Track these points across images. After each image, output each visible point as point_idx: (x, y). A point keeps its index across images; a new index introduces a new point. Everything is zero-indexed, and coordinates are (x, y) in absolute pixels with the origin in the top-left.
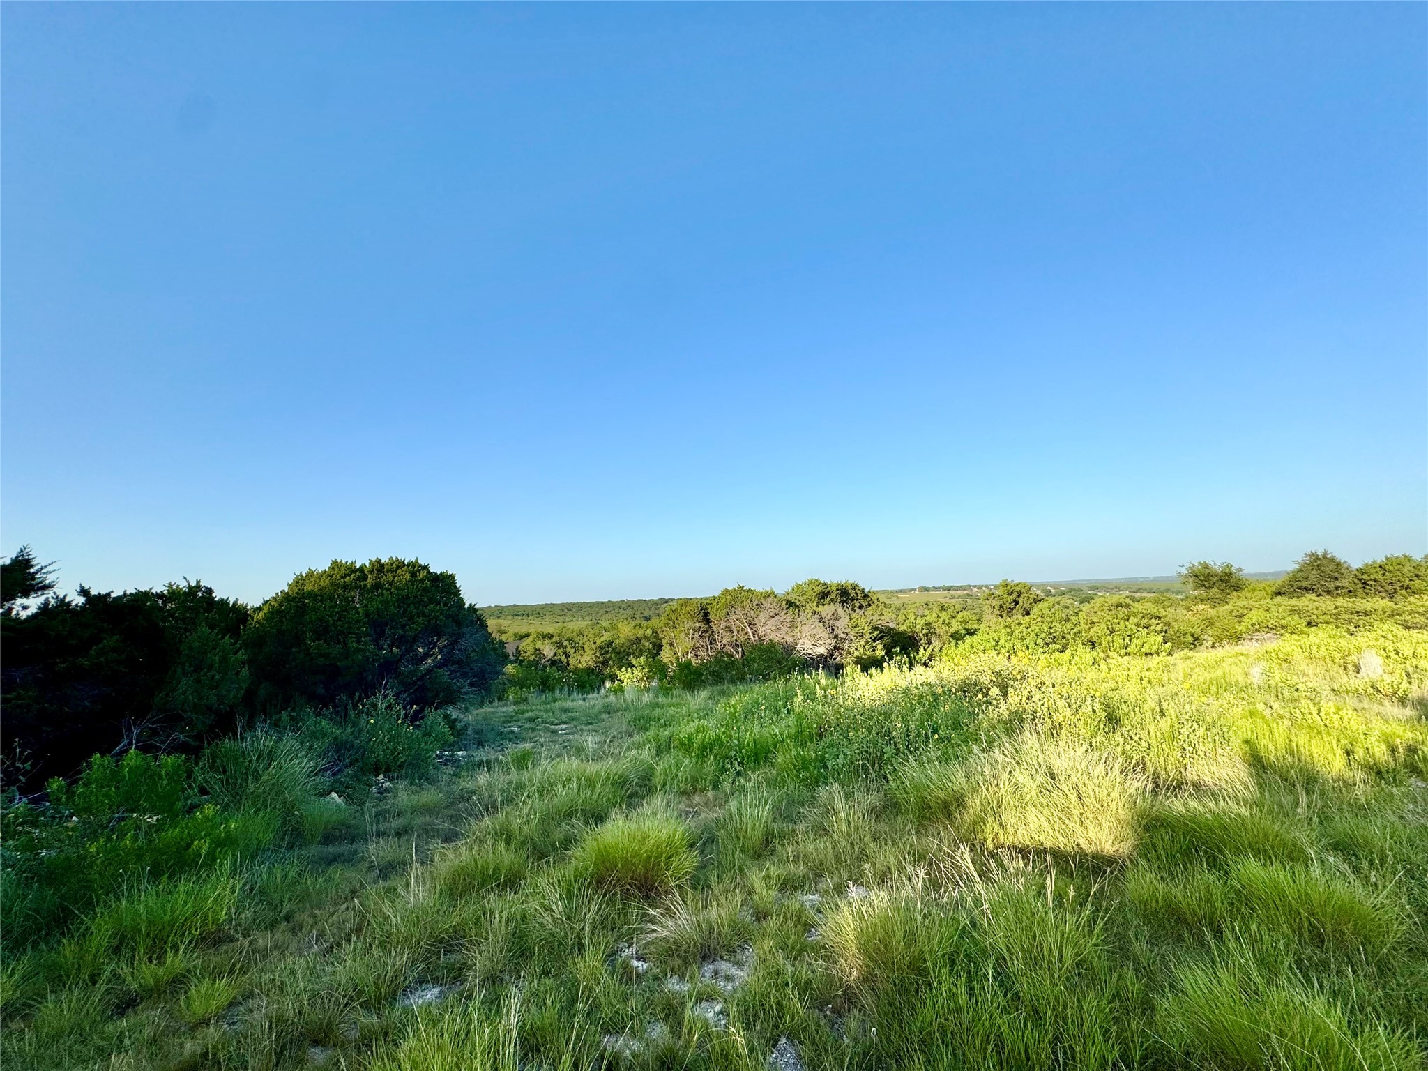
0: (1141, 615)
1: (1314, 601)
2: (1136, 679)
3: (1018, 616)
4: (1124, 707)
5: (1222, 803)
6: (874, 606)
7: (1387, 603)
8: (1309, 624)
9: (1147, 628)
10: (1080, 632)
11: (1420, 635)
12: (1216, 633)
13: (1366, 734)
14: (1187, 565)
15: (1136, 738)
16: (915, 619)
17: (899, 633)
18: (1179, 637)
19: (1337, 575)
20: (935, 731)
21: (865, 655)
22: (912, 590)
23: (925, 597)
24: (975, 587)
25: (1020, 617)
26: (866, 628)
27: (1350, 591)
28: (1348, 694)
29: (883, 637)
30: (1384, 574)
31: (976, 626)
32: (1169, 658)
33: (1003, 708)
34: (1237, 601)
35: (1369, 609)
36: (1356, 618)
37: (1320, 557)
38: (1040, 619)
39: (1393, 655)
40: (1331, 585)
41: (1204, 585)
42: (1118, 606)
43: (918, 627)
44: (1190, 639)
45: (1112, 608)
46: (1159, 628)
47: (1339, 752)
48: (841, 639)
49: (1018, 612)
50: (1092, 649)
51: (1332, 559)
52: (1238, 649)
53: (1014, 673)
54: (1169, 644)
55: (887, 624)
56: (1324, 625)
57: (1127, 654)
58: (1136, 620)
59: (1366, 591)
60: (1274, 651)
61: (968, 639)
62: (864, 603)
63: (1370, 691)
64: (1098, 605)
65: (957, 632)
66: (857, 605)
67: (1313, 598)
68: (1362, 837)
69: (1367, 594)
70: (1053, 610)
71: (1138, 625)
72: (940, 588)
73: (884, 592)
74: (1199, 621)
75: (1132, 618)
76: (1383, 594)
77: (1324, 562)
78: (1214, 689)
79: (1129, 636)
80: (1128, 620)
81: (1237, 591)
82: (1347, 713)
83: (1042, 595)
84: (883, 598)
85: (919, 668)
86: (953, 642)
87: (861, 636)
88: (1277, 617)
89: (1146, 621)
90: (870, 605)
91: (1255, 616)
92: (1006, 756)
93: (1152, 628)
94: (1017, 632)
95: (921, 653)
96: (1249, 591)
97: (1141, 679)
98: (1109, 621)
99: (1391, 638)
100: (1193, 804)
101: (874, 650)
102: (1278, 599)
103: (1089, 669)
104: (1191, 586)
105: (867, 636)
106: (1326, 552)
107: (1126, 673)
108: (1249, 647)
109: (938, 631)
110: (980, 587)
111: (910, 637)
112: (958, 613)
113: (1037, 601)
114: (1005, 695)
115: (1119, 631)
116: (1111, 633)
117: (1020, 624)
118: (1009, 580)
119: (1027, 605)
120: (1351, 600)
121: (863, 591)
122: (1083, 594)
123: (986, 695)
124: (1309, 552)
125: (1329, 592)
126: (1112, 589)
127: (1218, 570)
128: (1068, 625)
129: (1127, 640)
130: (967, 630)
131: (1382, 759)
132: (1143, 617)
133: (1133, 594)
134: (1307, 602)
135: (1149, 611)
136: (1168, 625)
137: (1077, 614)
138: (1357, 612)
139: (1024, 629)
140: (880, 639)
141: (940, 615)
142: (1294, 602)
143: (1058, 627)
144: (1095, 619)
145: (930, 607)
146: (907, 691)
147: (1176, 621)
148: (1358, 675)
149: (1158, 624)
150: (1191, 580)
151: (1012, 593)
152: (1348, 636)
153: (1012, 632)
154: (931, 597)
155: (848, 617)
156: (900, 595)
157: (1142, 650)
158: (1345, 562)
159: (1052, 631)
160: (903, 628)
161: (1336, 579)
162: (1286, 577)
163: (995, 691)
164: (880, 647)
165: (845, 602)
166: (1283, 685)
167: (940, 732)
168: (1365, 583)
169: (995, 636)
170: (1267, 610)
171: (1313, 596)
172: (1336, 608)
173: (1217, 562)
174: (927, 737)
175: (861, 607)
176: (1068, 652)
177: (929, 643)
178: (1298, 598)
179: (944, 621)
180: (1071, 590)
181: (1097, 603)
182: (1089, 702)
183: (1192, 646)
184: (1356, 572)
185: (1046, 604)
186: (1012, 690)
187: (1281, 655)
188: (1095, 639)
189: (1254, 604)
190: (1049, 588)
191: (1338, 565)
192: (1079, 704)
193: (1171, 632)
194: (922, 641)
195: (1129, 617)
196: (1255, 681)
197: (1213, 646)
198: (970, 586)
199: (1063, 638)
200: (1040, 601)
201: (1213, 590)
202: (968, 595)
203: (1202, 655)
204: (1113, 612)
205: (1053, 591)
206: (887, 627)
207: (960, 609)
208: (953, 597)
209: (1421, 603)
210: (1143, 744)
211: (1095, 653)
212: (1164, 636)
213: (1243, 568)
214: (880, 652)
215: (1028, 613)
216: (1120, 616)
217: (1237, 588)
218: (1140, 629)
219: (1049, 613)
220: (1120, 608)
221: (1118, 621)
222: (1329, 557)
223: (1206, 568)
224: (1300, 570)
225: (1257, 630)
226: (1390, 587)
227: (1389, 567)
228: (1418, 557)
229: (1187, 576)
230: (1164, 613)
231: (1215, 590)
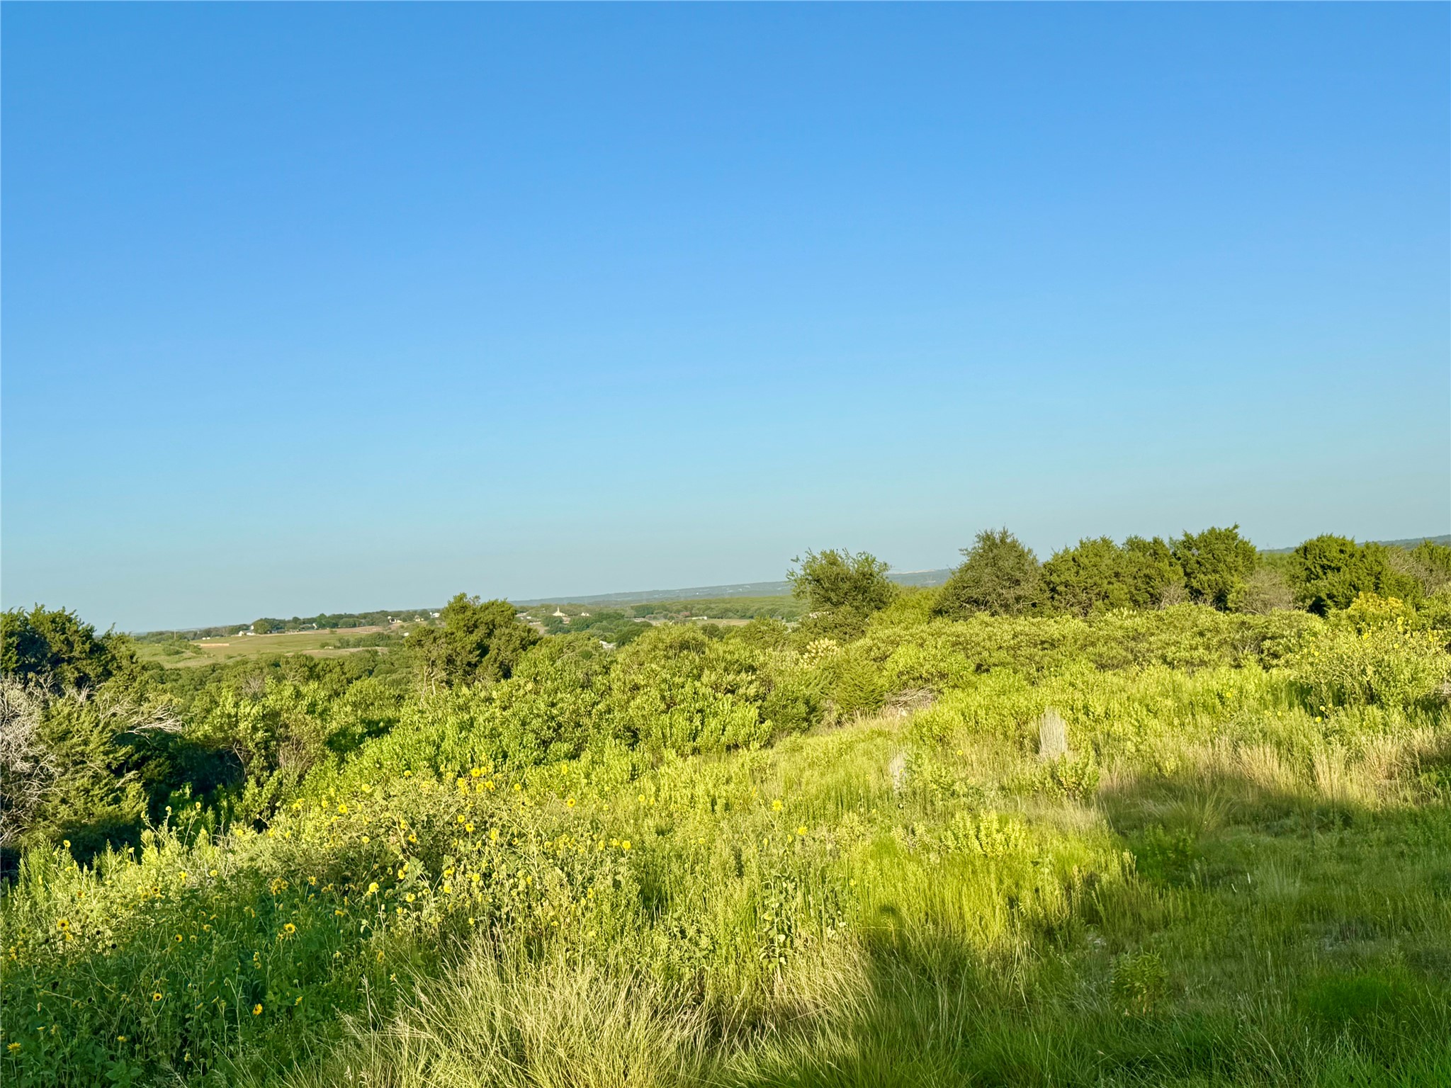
0: (723, 665)
1: (987, 625)
2: (703, 802)
3: (486, 684)
4: (675, 867)
5: (820, 1042)
6: (118, 679)
7: (1078, 624)
8: (979, 668)
9: (733, 692)
10: (609, 711)
11: (1115, 680)
12: (843, 695)
13: (1037, 863)
14: (804, 558)
15: (691, 932)
16: (236, 705)
17: (194, 746)
18: (785, 707)
19: (1018, 575)
20: (256, 995)
21: (90, 815)
22: (236, 630)
23: (271, 645)
24: (396, 615)
25: (490, 683)
26: (95, 738)
27: (1034, 605)
28: (1020, 793)
29: (144, 760)
30: (1077, 573)
31: (390, 713)
32: (765, 753)
33: (430, 907)
34: (879, 629)
35: (1056, 636)
36: (1041, 653)
37: (998, 541)
38: (530, 686)
39: (1082, 717)
40: (1010, 594)
41: (829, 599)
42: (681, 647)
43: (242, 726)
44: (802, 709)
45: (671, 653)
46: (752, 691)
47: (1000, 901)
48: (19, 775)
49: (488, 669)
50: (632, 746)
51: (1014, 546)
52: (875, 724)
53: (461, 819)
54: (768, 723)
55: (156, 725)
56: (998, 669)
57: (696, 751)
58: (713, 677)
59: (1056, 603)
60: (927, 722)
61: (371, 748)
62: (92, 670)
63: (1049, 783)
64: (646, 647)
65: (343, 732)
66: (70, 674)
67: (986, 619)
68: (1017, 1055)
69: (1056, 608)
70: (559, 663)
71: (716, 687)
72: (311, 621)
73: (159, 637)
74: (819, 672)
75: (706, 672)
76: (1076, 609)
77: (1003, 552)
78: (831, 807)
79: (698, 711)
80: (699, 677)
81: (879, 609)
82: (1015, 829)
83: (542, 630)
84: (145, 654)
85: (241, 834)
86: (332, 757)
87: (80, 762)
88: (935, 657)
89: (731, 677)
90: (108, 674)
91: (903, 657)
92: (421, 1026)
93: (741, 691)
94: (481, 719)
95: (248, 795)
96: (897, 609)
97: (714, 803)
98: (665, 681)
99: (1080, 685)
100: (773, 1055)
101: (117, 800)
102: (938, 623)
103: (623, 792)
104: (808, 600)
105: (97, 763)
106: (1004, 534)
107: (688, 792)
108: (894, 718)
109: (295, 731)
110: (408, 617)
111: (220, 755)
112: (349, 682)
113: (529, 642)
114: (435, 876)
115: (682, 701)
116: (669, 707)
117: (489, 700)
118: (470, 596)
119: (506, 655)
120: (1035, 620)
121: (88, 635)
122: (625, 624)
123: (391, 882)
124: (982, 533)
125: (1006, 607)
126: (678, 612)
127: (852, 568)
128: (588, 696)
129: (697, 722)
130: (369, 723)
131: (1053, 908)
132: (726, 670)
133: (715, 621)
134: (978, 626)
135: (736, 656)
136: (768, 683)
137: (607, 670)
138: (1043, 643)
139: (498, 712)
140: (138, 766)
141: (304, 689)
142: (960, 627)
143: (567, 700)
144: (640, 680)
145: (280, 671)
146: (191, 897)
147: (781, 673)
148: (1037, 757)
149: (751, 683)
150: (809, 588)
151: (476, 626)
152: (1029, 687)
153: (472, 720)
154: (288, 645)
155: (38, 714)
156: (205, 644)
157: (723, 739)
158: (1030, 551)
159: (555, 712)
160: (202, 731)
161: (1017, 582)
162: (947, 581)
163: (413, 868)
164: (134, 789)
165: (31, 667)
166: (935, 787)
167: (270, 996)
168: (1053, 590)
169: (433, 732)
170: (921, 645)
171: (984, 616)
172: (1015, 636)
173: (851, 551)
174: (231, 1016)
175: (80, 683)
176: (586, 757)
177: (272, 766)
178: (966, 619)
179: (313, 705)
180: (601, 617)
181: (643, 643)
182: (608, 864)
183: (806, 724)
184: (1043, 570)
185: (545, 650)
186: (451, 861)
187: (936, 730)
188: (638, 723)
189: (903, 633)
190: (558, 614)
191: (1021, 556)
192: (588, 873)
193: (772, 697)
194: (254, 762)
195: (702, 670)
196: (896, 784)
197: (839, 723)
198: (385, 614)
199: (578, 725)
200: (534, 643)
201: (842, 608)
202: (381, 637)
203: (823, 741)
204: (672, 662)
205: (567, 620)
206: (159, 732)
207: (356, 673)
208: (345, 644)
209: (1119, 623)
210: (704, 942)
211: (636, 756)
212: (760, 708)
213: (889, 564)
214: (134, 802)
215: (507, 674)
216: (685, 670)
217: (880, 603)
218: (719, 695)
219: (551, 670)
220: (685, 652)
221: (681, 680)
222: (1008, 541)
223: (833, 563)
224: (970, 567)
225: (905, 685)
226: (1084, 596)
227: (1084, 561)
228: (1119, 541)
229: (803, 581)
230: (762, 658)
231: (845, 608)
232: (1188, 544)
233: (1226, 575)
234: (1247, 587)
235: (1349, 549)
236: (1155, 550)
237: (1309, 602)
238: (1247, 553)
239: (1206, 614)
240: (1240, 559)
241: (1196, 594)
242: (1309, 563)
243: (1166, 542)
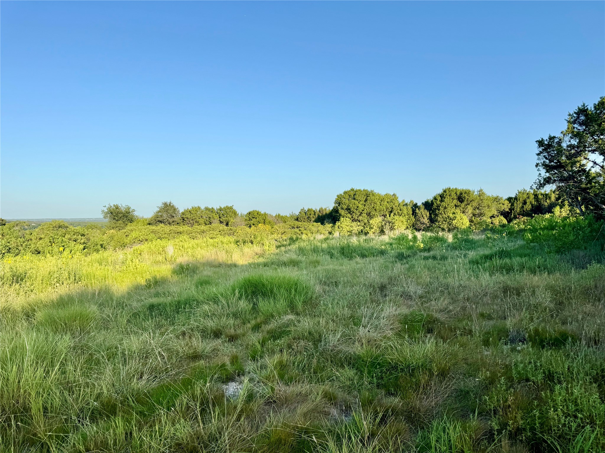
0: (73, 233)
7: (189, 228)
9: (75, 241)
14: (107, 206)
19: (174, 215)
27: (178, 223)
30: (190, 215)
34: (129, 228)
35: (182, 231)
37: (168, 205)
40: (171, 220)
41: (115, 219)
42: (59, 227)
45: (55, 229)
46: (82, 241)
51: (173, 206)
52: (122, 252)
58: (69, 236)
59: (184, 223)
67: (163, 226)
69: (184, 225)
70: (12, 230)
75: (67, 235)
76: (189, 225)
77: (170, 208)
80: (64, 237)
88: (144, 234)
89: (75, 236)
91: (134, 235)
93: (78, 241)
96: (136, 223)
98: (51, 237)
102: (148, 226)
104: (108, 219)
106: (170, 203)
115: (57, 243)
120: (177, 227)
124: (164, 202)
125: (170, 223)
127: (123, 210)
132: (74, 234)
134: (160, 228)
136: (89, 240)
138: (178, 233)
142: (154, 228)
144: (43, 236)
150: (109, 215)
158: (178, 208)
161: (173, 217)
162: (152, 215)
168: (184, 220)
172: (170, 231)
178: (157, 226)
184: (181, 214)
189: (136, 228)
191: (175, 209)
201: (119, 222)
204: (55, 232)
209: (199, 228)
213: (135, 210)
216: (59, 234)
217: (131, 221)
218: (70, 241)
219: (9, 232)
220: (60, 229)
221: (58, 237)
222: (171, 205)
223: (117, 208)
224: (159, 212)
225: (134, 242)
226: (191, 222)
227: (192, 212)
228: (203, 208)
229: (107, 213)
230: (87, 232)
231: (120, 222)
232: (221, 209)
233: (229, 218)
234: (234, 221)
235: (259, 214)
236: (212, 210)
237: (248, 226)
238: (235, 213)
239: (223, 227)
240: (233, 214)
241: (221, 222)
242: (250, 217)
243: (215, 209)
